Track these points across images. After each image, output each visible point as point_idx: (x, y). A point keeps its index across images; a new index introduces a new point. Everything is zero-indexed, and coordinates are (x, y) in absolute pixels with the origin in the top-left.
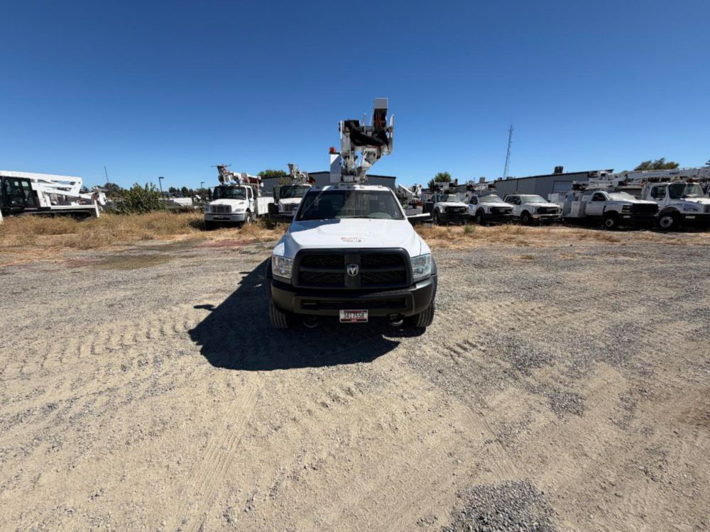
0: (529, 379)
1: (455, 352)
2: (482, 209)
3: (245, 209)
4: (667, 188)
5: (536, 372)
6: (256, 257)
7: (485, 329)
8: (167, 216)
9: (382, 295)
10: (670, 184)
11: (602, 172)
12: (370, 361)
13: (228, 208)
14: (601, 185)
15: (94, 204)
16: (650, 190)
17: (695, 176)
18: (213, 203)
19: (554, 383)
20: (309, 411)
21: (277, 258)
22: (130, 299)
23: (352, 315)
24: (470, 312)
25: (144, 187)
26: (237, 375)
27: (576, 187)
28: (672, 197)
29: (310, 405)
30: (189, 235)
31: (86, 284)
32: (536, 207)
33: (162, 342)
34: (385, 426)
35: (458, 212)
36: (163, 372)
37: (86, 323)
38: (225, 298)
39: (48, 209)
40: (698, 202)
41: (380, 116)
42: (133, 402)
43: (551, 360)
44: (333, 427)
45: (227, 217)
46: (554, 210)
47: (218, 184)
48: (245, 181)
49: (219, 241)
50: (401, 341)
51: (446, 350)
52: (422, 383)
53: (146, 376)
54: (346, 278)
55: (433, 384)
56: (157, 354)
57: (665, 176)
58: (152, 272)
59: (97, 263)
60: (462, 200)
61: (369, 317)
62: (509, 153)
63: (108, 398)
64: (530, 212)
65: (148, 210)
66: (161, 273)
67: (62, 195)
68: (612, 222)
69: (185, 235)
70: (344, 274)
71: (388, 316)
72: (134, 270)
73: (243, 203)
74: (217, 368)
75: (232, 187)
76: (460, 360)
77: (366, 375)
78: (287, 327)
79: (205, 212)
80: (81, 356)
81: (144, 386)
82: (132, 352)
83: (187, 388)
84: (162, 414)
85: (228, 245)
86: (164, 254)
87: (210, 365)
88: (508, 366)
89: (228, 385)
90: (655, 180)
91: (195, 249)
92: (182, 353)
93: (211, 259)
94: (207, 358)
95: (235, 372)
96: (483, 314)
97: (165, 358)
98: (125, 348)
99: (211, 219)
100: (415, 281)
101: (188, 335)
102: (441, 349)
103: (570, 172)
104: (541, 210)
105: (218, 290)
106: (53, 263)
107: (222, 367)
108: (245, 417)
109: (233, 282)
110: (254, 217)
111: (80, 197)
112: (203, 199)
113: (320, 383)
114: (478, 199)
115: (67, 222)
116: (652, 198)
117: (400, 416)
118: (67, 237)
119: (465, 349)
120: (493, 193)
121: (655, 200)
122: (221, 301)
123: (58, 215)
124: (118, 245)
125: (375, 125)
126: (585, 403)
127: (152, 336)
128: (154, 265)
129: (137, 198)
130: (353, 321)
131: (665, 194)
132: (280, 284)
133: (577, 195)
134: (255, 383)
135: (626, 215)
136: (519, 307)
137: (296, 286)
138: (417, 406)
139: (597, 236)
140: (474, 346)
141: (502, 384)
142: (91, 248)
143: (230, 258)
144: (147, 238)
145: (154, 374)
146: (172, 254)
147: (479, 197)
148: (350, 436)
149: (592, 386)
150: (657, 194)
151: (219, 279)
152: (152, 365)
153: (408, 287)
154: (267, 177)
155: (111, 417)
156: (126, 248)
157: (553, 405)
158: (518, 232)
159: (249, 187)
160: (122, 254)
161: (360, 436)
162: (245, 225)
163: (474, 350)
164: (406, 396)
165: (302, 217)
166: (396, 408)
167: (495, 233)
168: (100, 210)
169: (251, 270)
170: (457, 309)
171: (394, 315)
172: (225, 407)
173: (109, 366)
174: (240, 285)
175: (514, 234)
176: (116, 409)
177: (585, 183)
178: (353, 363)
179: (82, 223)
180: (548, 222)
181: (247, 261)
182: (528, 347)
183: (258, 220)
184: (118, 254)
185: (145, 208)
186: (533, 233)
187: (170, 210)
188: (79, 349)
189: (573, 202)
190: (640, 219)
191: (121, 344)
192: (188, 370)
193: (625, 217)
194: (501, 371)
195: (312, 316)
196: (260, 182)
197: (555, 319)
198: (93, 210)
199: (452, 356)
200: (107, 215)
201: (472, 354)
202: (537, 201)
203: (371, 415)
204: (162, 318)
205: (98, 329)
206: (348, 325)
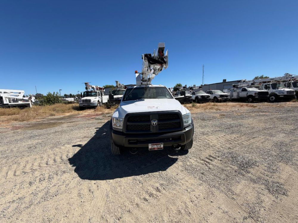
0: (250, 175)
1: (207, 162)
2: (198, 96)
3: (97, 101)
4: (270, 85)
5: (251, 170)
6: (103, 121)
7: (216, 148)
8: (62, 105)
9: (170, 135)
10: (271, 83)
11: (243, 80)
12: (165, 170)
13: (90, 100)
14: (244, 85)
15: (29, 102)
16: (264, 86)
17: (280, 80)
18: (83, 99)
19: (263, 176)
20: (137, 204)
21: (115, 119)
22: (40, 144)
23: (155, 146)
24: (206, 140)
25: (53, 94)
26: (95, 184)
27: (234, 86)
28: (273, 88)
29: (137, 200)
30: (72, 113)
31: (19, 138)
32: (219, 95)
33: (54, 166)
34: (183, 211)
35: (188, 98)
36: (53, 185)
37: (14, 158)
38: (88, 141)
39: (7, 104)
40: (284, 90)
41: (161, 51)
42: (32, 207)
43: (256, 163)
44: (152, 214)
45: (89, 104)
46: (226, 96)
47: (85, 90)
48: (97, 89)
49: (85, 115)
50: (178, 158)
51: (202, 162)
52: (195, 181)
53: (43, 188)
54: (151, 127)
55: (201, 182)
56: (50, 174)
57: (269, 81)
58: (53, 130)
59: (27, 127)
60: (189, 93)
61: (164, 147)
62: (203, 75)
63: (18, 204)
64: (217, 97)
65: (54, 103)
66: (57, 130)
67: (14, 98)
68: (251, 100)
69: (70, 113)
70: (150, 125)
71: (173, 146)
72: (44, 130)
73: (96, 98)
74: (83, 180)
75: (91, 92)
76: (211, 166)
77: (165, 179)
78: (120, 154)
79: (79, 103)
80: (7, 178)
81: (40, 195)
82: (37, 174)
83: (65, 194)
84: (49, 214)
85: (90, 116)
86: (59, 121)
87: (80, 178)
88: (236, 168)
89: (90, 190)
90: (265, 82)
91: (74, 119)
92: (64, 172)
93: (82, 123)
94: (78, 174)
95: (93, 182)
96: (213, 142)
97: (55, 176)
98: (33, 170)
99: (82, 105)
100: (185, 127)
101: (68, 161)
102: (199, 161)
103: (229, 81)
104: (221, 96)
105: (85, 137)
106: (5, 128)
107: (86, 179)
108: (100, 212)
109: (92, 132)
110: (101, 104)
111: (23, 99)
112: (79, 98)
113: (141, 185)
114: (195, 93)
115: (16, 110)
116: (265, 89)
117: (190, 204)
118: (14, 116)
119: (211, 160)
120: (201, 90)
121: (267, 90)
122: (86, 142)
123: (12, 107)
124: (38, 119)
125: (159, 55)
126: (285, 187)
127: (49, 163)
128: (54, 126)
129: (49, 98)
130: (156, 149)
131: (270, 88)
132: (117, 132)
133: (235, 90)
134: (105, 188)
135: (256, 96)
136: (228, 137)
137: (125, 133)
138: (197, 196)
139: (247, 105)
140: (215, 158)
141: (237, 179)
142: (25, 120)
143: (90, 122)
144: (52, 115)
145: (48, 186)
146: (63, 121)
147: (196, 92)
148: (164, 221)
149: (284, 177)
150: (266, 87)
151: (85, 132)
152: (47, 181)
153: (182, 130)
154: (106, 88)
155: (17, 219)
156: (42, 119)
157: (269, 190)
158: (214, 105)
159: (99, 91)
160: (40, 123)
161: (170, 220)
162: (97, 108)
163: (216, 161)
164: (189, 190)
165: (125, 99)
166: (186, 198)
167: (205, 106)
168: (32, 104)
169: (100, 127)
170: (200, 140)
171: (176, 145)
172: (88, 206)
173: (22, 183)
174: (95, 134)
175: (213, 106)
176: (20, 213)
177: (237, 84)
178: (157, 171)
179: (23, 110)
180: (225, 101)
181: (99, 123)
182: (241, 157)
183: (103, 105)
184: (37, 123)
185: (53, 102)
186: (221, 105)
187: (63, 103)
188: (7, 173)
189: (234, 92)
190: (262, 98)
191: (31, 169)
192: (67, 182)
193: (256, 97)
194: (234, 171)
195: (134, 148)
196: (103, 89)
197: (247, 142)
198: (29, 104)
199: (206, 164)
200: (35, 106)
201: (215, 162)
202: (219, 93)
203: (173, 204)
204: (56, 153)
205: (20, 160)
206: (154, 152)
